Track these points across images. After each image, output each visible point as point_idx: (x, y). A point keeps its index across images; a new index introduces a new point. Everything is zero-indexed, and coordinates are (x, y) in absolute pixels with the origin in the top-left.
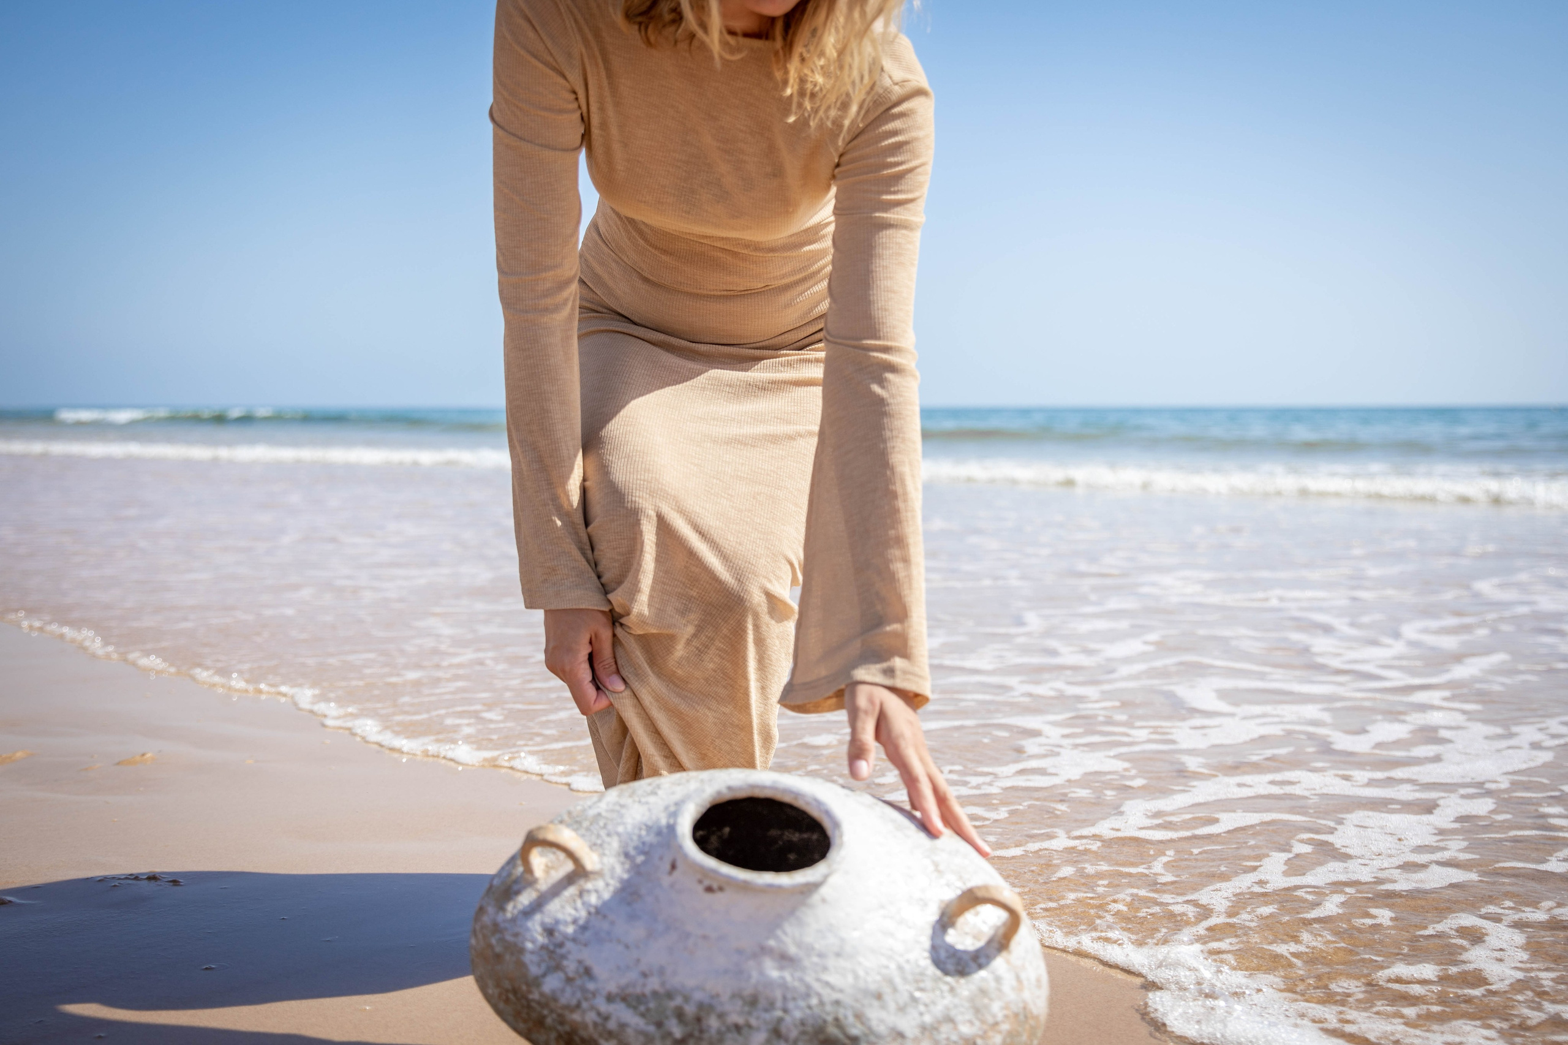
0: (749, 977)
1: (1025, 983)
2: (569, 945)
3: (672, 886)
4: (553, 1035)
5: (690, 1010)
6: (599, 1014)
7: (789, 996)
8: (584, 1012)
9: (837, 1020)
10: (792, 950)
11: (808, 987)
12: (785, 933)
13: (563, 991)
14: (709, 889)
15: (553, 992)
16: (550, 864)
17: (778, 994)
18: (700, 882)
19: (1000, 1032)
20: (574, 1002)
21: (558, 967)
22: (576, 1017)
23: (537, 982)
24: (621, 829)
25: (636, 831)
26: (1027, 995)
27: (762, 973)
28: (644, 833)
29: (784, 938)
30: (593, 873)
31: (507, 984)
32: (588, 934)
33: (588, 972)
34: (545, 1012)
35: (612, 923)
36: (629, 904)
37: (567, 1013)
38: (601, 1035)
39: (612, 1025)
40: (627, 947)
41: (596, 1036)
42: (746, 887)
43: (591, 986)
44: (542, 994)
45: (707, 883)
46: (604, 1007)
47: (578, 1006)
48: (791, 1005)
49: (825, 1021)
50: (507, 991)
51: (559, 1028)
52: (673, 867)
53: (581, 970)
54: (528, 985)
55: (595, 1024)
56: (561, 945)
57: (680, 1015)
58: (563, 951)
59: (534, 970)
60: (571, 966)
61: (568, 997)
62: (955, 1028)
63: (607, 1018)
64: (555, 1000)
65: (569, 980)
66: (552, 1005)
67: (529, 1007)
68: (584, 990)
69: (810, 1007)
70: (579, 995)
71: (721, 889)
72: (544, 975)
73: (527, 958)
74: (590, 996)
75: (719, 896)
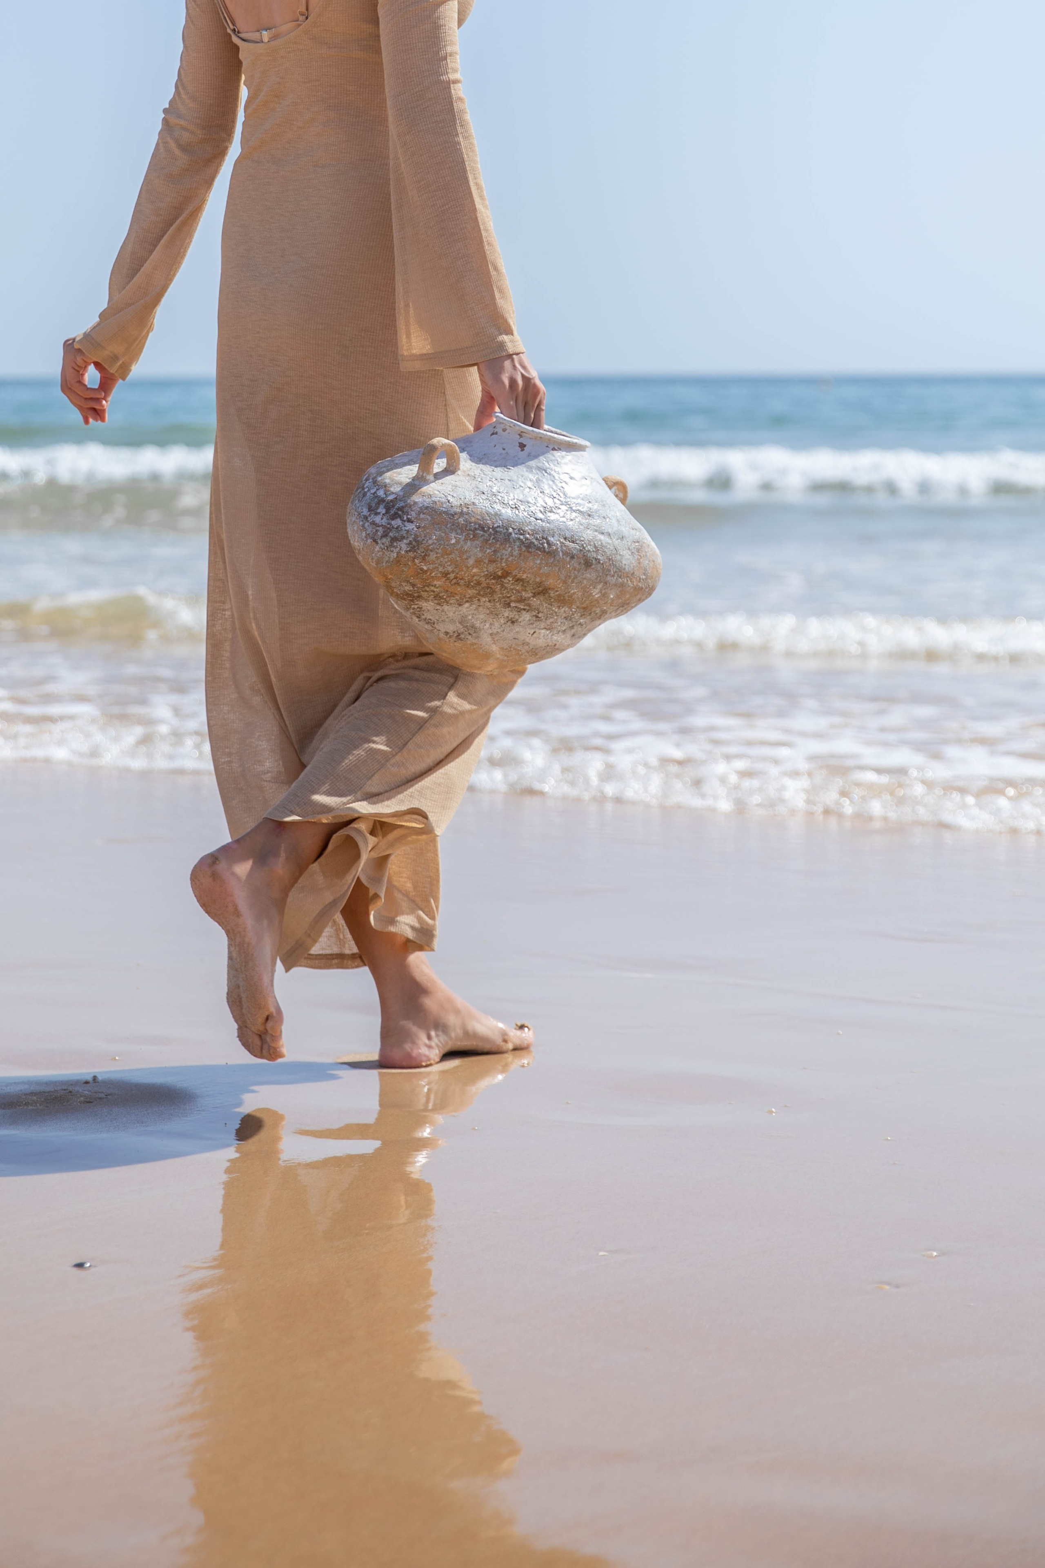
14: (555, 450)
45: (550, 446)
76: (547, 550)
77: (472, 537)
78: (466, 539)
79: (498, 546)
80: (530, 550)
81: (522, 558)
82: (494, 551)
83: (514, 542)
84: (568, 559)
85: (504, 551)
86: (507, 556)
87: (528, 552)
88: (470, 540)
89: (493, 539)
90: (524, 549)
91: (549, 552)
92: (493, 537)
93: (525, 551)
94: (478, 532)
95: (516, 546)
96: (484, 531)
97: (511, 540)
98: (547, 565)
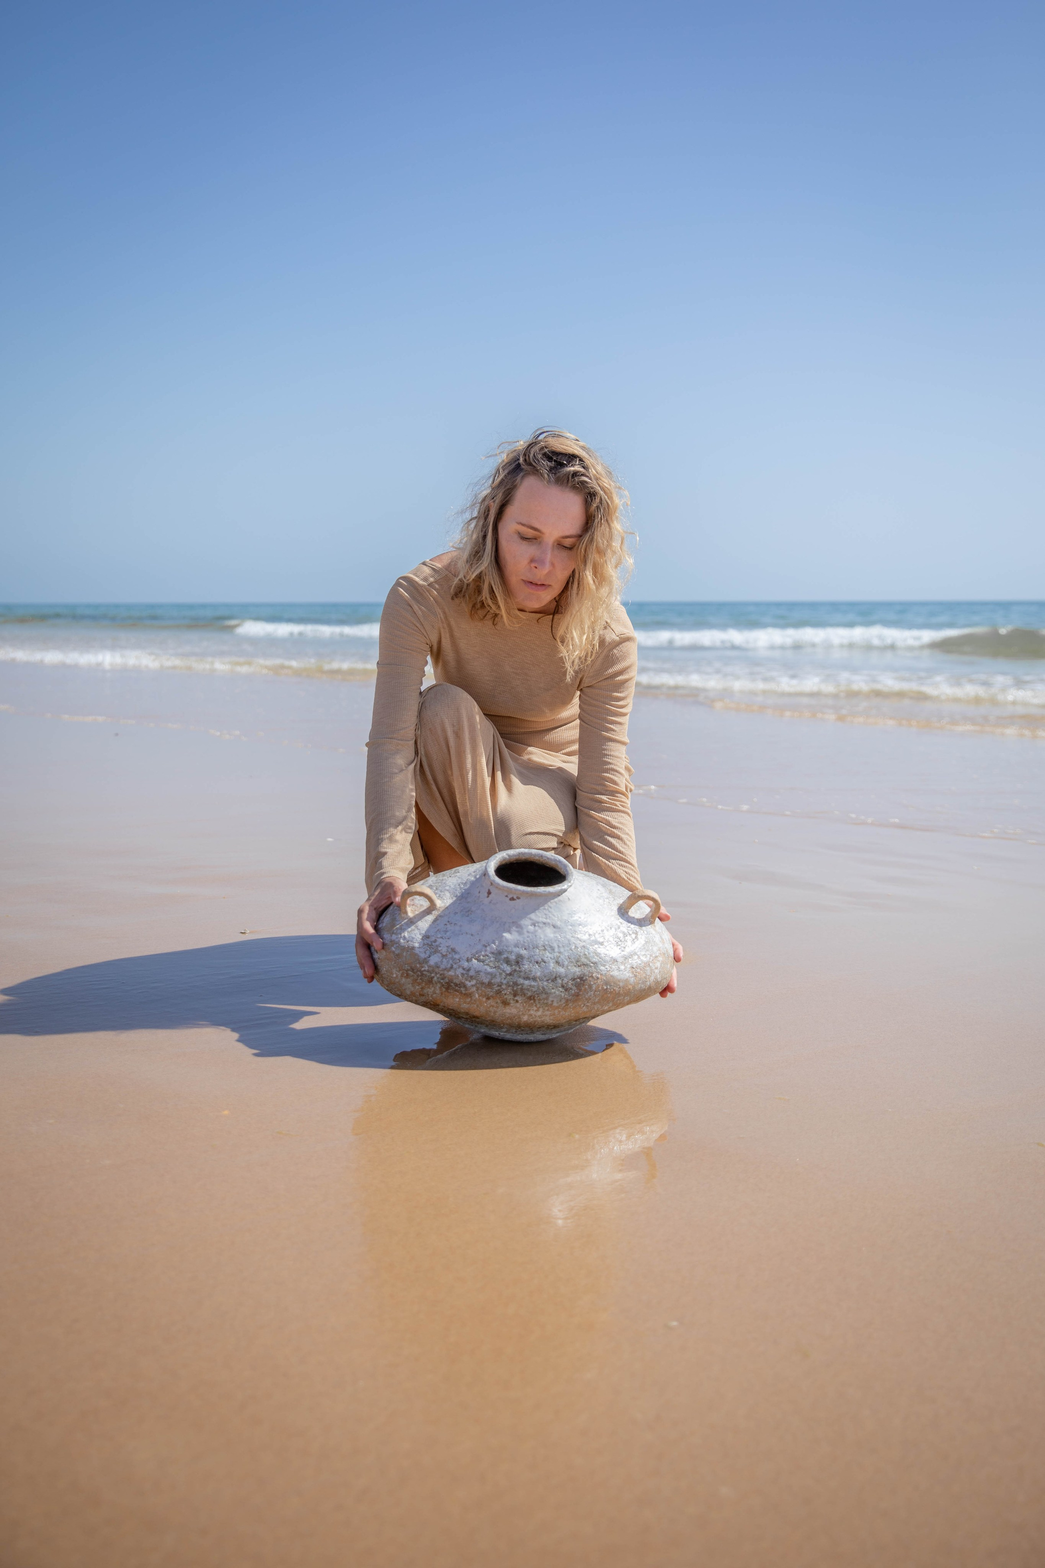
0: (541, 938)
1: (664, 940)
2: (440, 940)
3: (490, 902)
4: (439, 985)
5: (513, 957)
6: (464, 969)
7: (561, 945)
8: (456, 969)
9: (585, 955)
10: (558, 923)
11: (569, 940)
12: (554, 915)
13: (442, 962)
14: (512, 899)
15: (436, 963)
16: (413, 909)
17: (555, 945)
18: (507, 896)
19: (659, 961)
20: (449, 966)
21: (436, 952)
22: (451, 973)
23: (426, 961)
24: (447, 888)
25: (458, 887)
26: (666, 945)
27: (546, 936)
28: (462, 886)
29: (553, 918)
30: (440, 908)
31: (407, 967)
32: (448, 934)
33: (453, 950)
34: (433, 975)
35: (461, 926)
36: (468, 916)
37: (446, 972)
38: (467, 980)
39: (472, 973)
40: (472, 935)
41: (463, 981)
42: (532, 895)
43: (457, 956)
44: (429, 966)
45: (510, 896)
46: (466, 964)
47: (452, 967)
48: (562, 950)
49: (580, 956)
50: (407, 970)
51: (442, 981)
52: (489, 893)
53: (450, 950)
54: (420, 963)
55: (463, 974)
56: (435, 941)
57: (507, 961)
58: (437, 943)
59: (423, 956)
60: (443, 950)
61: (445, 964)
62: (639, 957)
63: (469, 970)
64: (438, 967)
65: (443, 956)
66: (437, 970)
67: (422, 975)
68: (452, 959)
69: (571, 949)
70: (451, 961)
71: (518, 898)
72: (430, 957)
73: (417, 951)
74: (458, 961)
75: (518, 900)
76: (464, 992)
77: (405, 975)
78: (402, 976)
79: (423, 985)
80: (449, 991)
81: (443, 996)
82: (422, 988)
83: (436, 984)
84: (484, 999)
85: (429, 989)
86: (432, 993)
87: (448, 992)
88: (405, 977)
89: (421, 979)
90: (444, 990)
91: (465, 994)
92: (420, 977)
93: (445, 991)
94: (410, 972)
95: (437, 987)
96: (414, 973)
97: (434, 982)
98: (465, 1002)
